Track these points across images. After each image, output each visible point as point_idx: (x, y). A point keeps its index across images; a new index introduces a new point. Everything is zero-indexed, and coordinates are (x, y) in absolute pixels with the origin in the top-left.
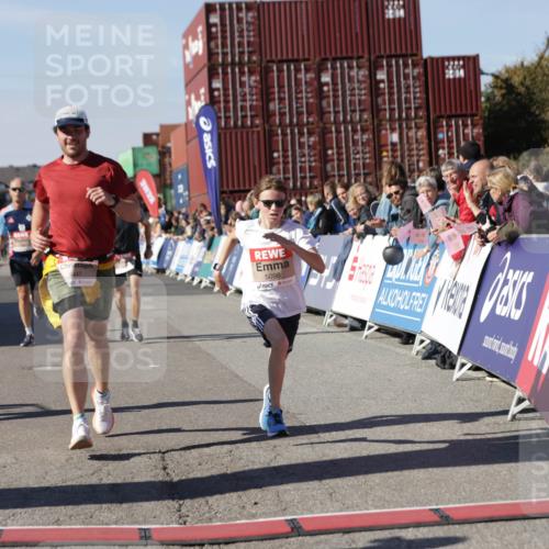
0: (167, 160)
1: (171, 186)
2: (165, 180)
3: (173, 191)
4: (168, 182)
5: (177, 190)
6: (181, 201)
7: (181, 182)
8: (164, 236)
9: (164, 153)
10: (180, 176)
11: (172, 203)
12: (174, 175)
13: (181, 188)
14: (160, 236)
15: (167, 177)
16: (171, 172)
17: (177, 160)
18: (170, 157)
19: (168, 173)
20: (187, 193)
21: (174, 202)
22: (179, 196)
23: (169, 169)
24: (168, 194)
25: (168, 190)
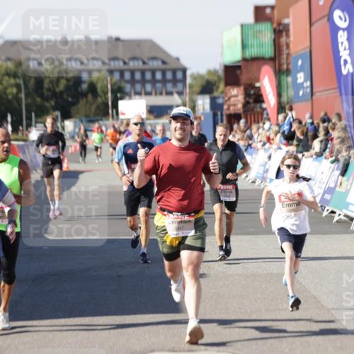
0: (283, 40)
1: (288, 72)
2: (280, 65)
3: (290, 79)
4: (285, 67)
5: (295, 79)
6: (301, 93)
7: (302, 69)
8: (285, 149)
9: (280, 31)
10: (300, 63)
11: (288, 94)
12: (291, 60)
13: (301, 77)
14: (280, 148)
15: (284, 61)
16: (288, 55)
17: (297, 41)
18: (288, 36)
19: (285, 56)
20: (308, 83)
21: (291, 93)
22: (298, 87)
23: (285, 52)
24: (284, 83)
25: (283, 78)
